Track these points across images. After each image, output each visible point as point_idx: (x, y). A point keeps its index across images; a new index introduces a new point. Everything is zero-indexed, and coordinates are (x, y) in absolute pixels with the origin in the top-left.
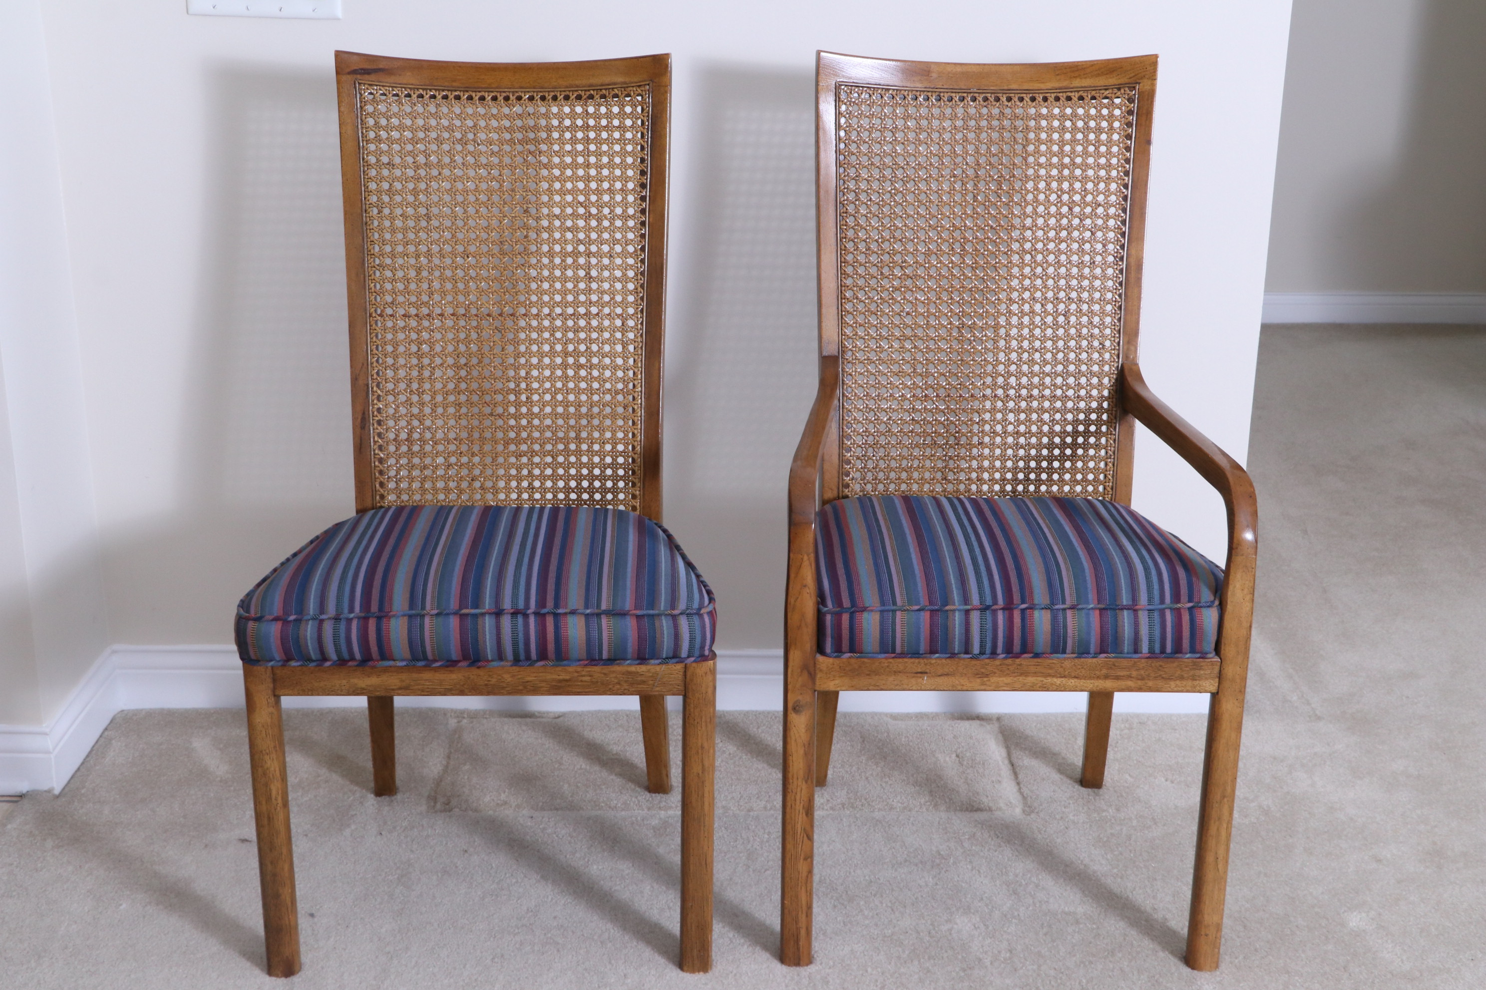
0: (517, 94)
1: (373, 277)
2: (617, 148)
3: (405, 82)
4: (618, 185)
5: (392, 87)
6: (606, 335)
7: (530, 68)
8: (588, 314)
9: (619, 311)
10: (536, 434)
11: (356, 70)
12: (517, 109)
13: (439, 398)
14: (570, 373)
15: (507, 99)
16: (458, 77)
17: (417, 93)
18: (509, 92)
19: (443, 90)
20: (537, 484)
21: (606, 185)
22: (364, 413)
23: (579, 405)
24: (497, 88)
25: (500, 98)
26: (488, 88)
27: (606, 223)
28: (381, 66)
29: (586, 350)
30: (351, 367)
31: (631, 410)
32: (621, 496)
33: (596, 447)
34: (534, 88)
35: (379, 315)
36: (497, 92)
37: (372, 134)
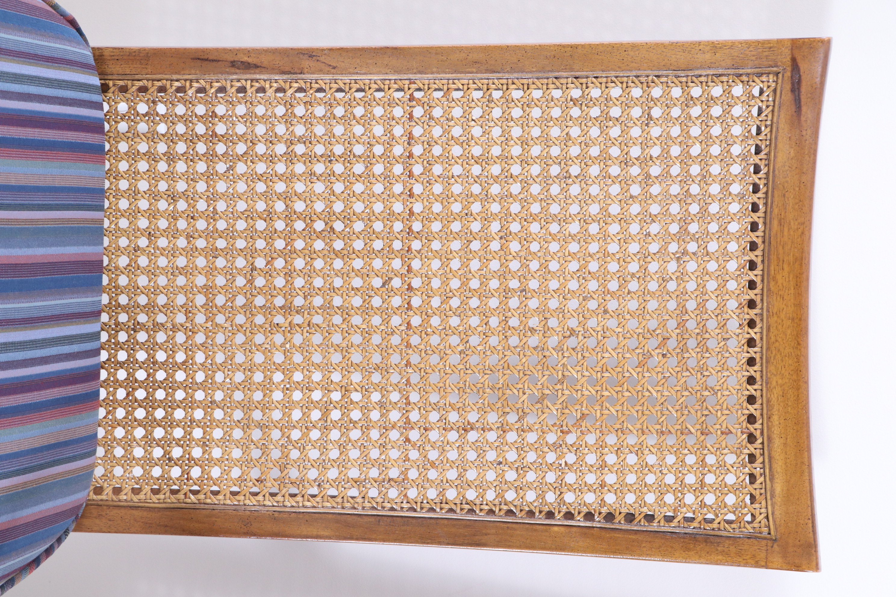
0: (758, 320)
1: (472, 86)
2: (670, 479)
3: (780, 145)
4: (611, 479)
5: (772, 125)
6: (374, 454)
7: (799, 344)
8: (408, 425)
9: (413, 474)
10: (220, 338)
11: (799, 70)
12: (733, 325)
13: (280, 187)
14: (317, 395)
15: (751, 304)
16: (786, 230)
17: (762, 165)
18: (762, 309)
19: (766, 204)
20: (142, 336)
21: (611, 459)
22: (256, 66)
23: (265, 407)
24: (769, 290)
25: (751, 295)
26: (768, 274)
27: (551, 457)
28: (804, 109)
29: (351, 421)
30: (331, 50)
31: (255, 490)
32: (118, 471)
33: (198, 433)
34: (768, 349)
35: (411, 95)
36: (762, 289)
37: (696, 91)
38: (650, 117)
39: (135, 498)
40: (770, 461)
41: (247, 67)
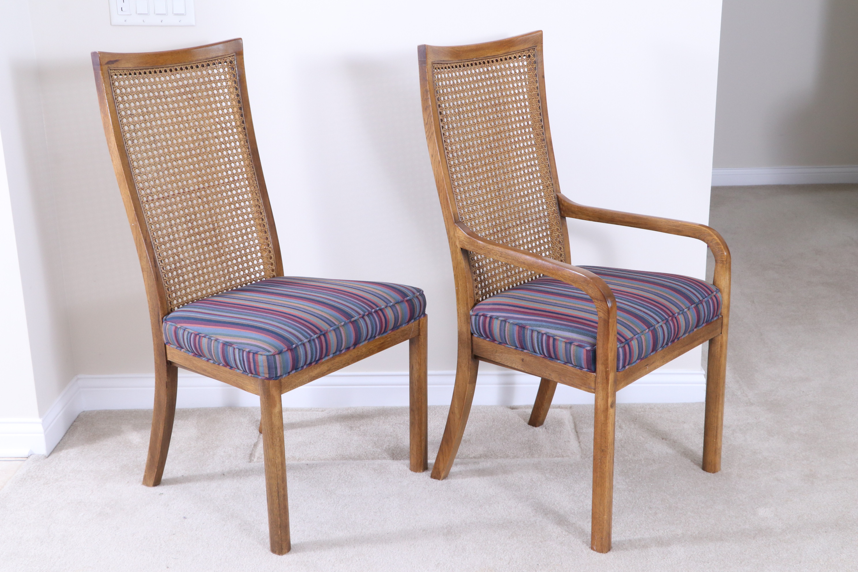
0: (175, 68)
3: (127, 66)
5: (123, 70)
6: (244, 190)
10: (227, 250)
11: (108, 62)
13: (183, 241)
17: (133, 72)
21: (225, 111)
22: (154, 258)
24: (165, 65)
27: (230, 131)
28: (117, 59)
35: (146, 202)
37: (120, 99)
38: (131, 114)
39: (274, 264)
40: (213, 58)
41: (155, 261)
